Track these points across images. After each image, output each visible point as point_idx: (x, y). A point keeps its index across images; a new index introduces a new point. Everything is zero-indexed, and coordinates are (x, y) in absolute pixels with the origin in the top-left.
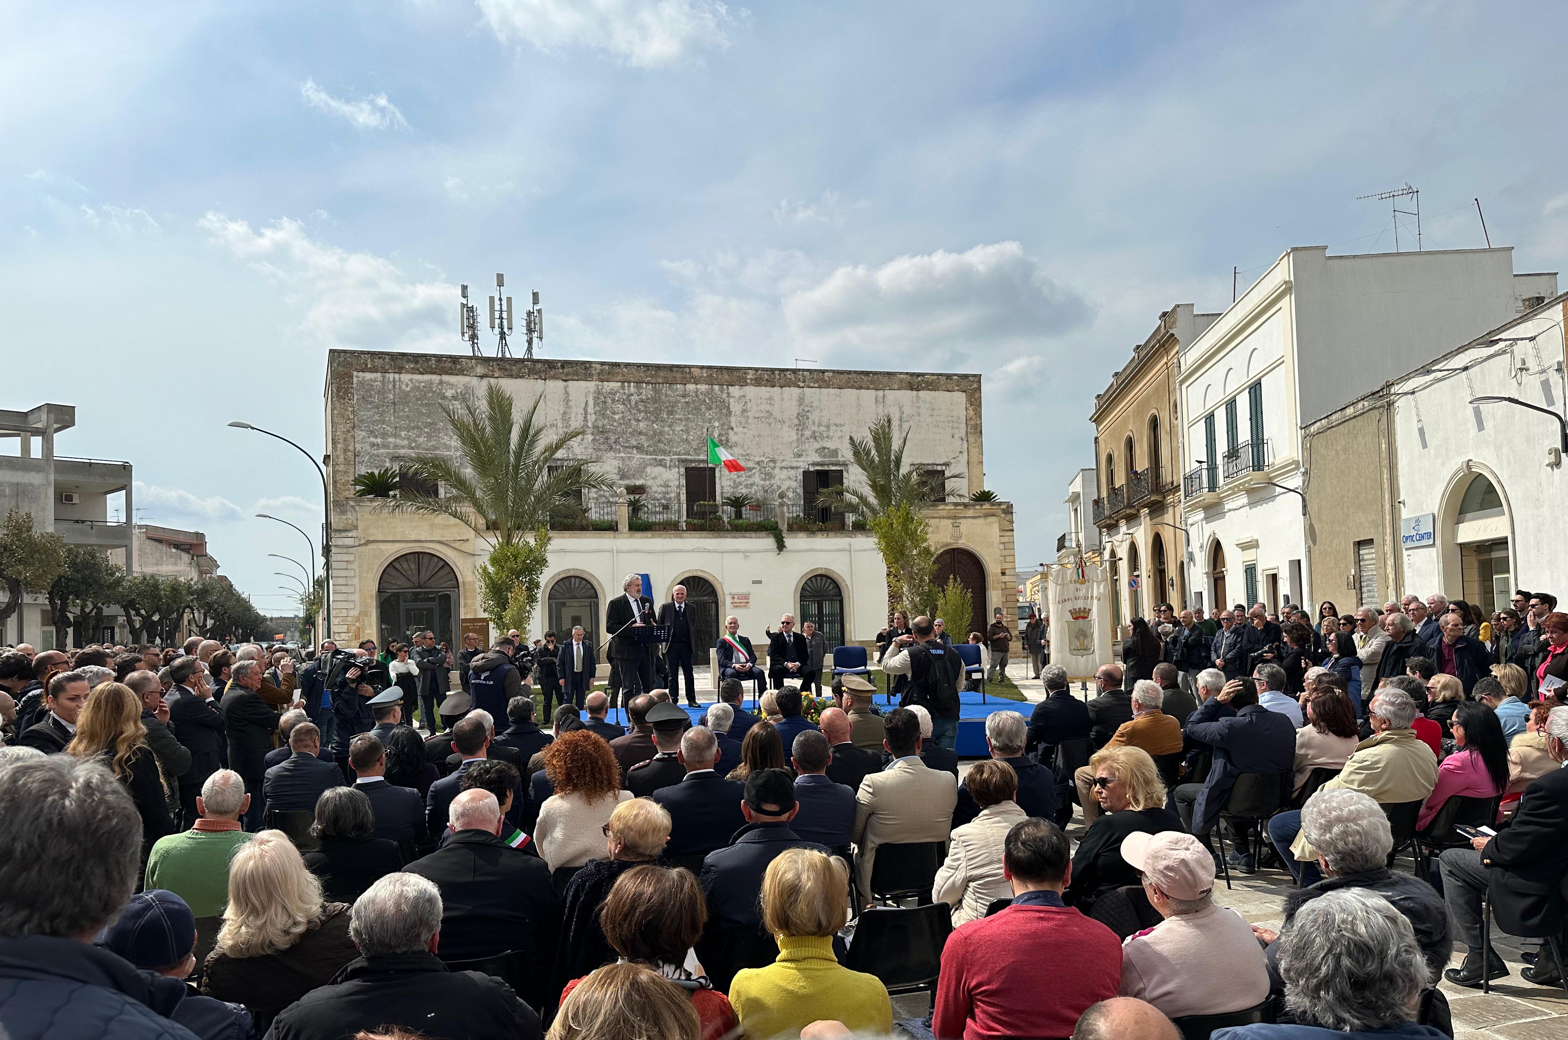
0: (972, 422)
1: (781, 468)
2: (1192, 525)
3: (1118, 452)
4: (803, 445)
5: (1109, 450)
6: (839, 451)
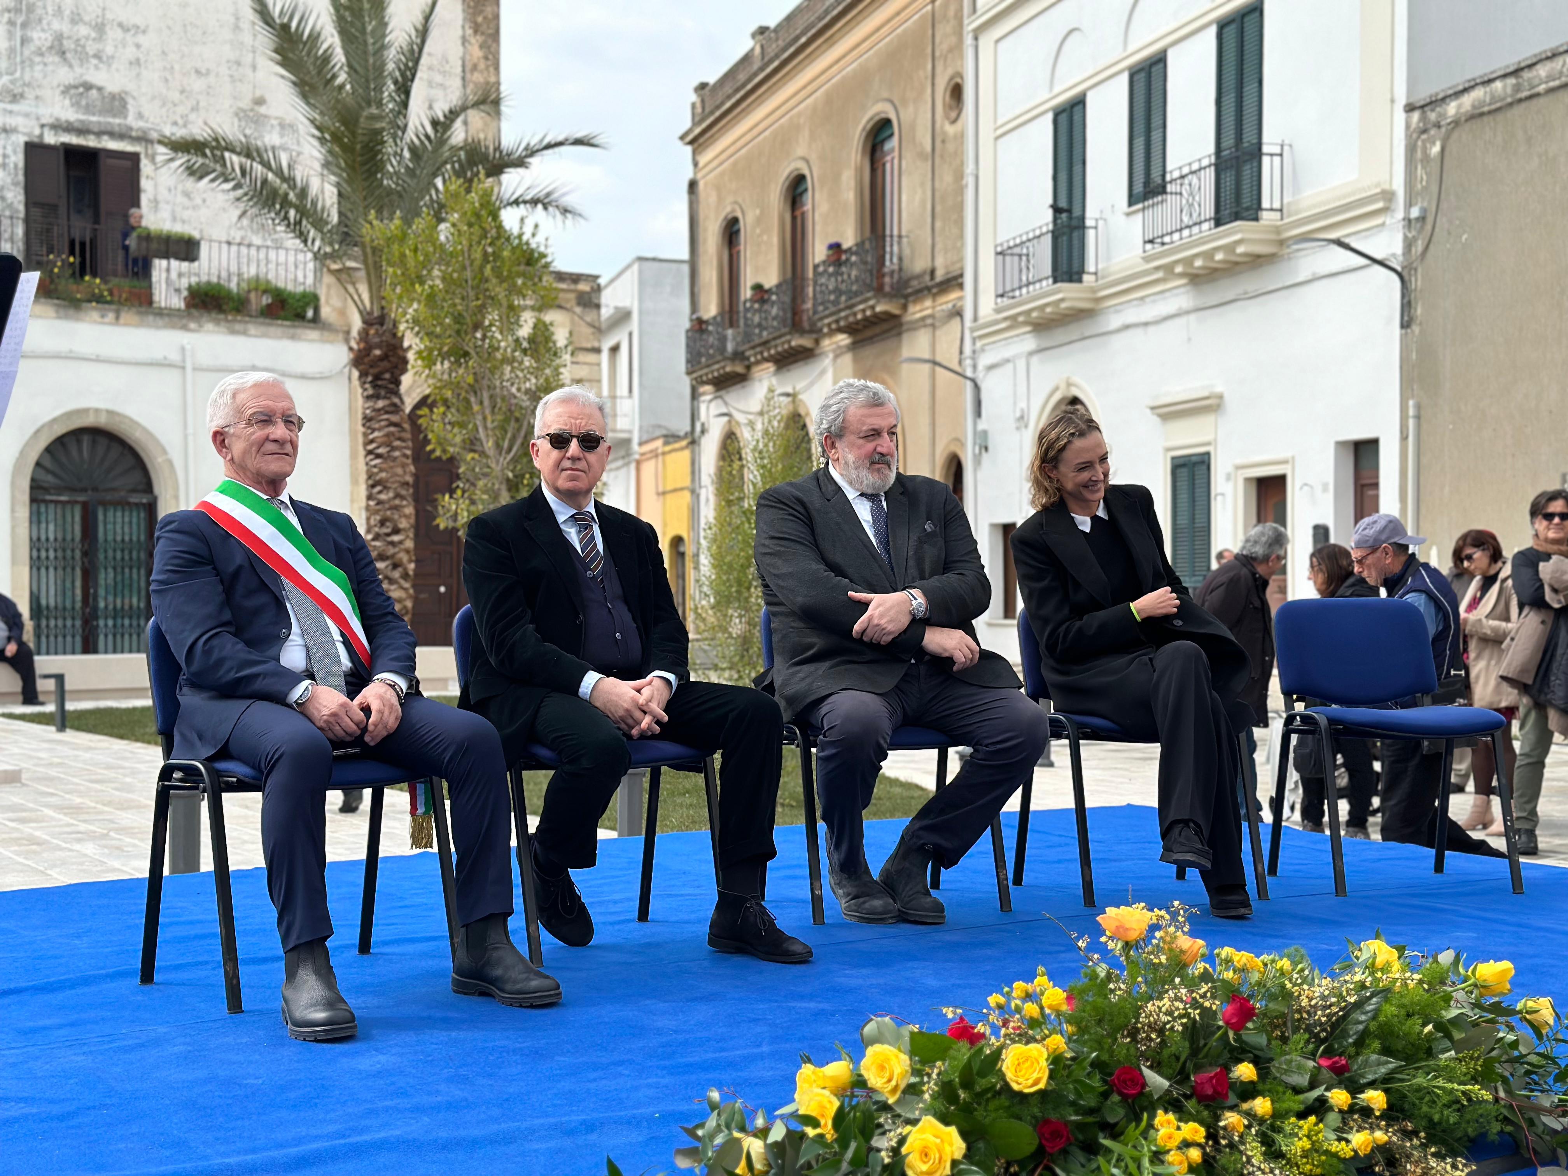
2: (991, 367)
3: (758, 212)
4: (27, 69)
5: (728, 209)
6: (130, 101)
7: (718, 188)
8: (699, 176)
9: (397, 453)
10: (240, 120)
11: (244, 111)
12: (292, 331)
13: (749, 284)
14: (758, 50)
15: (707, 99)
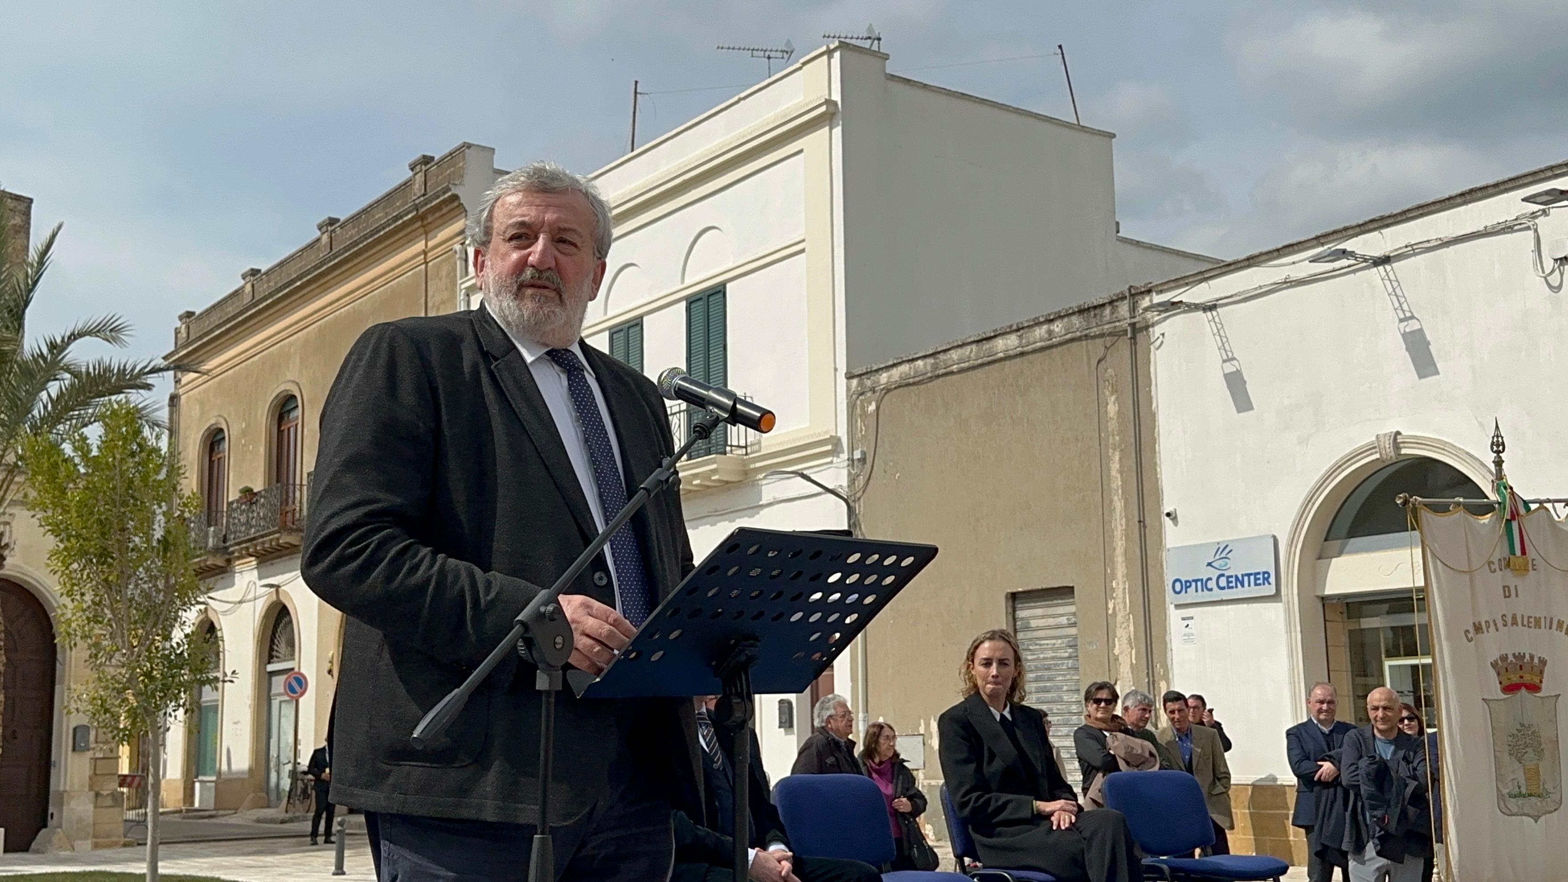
3: (244, 425)
5: (212, 421)
7: (202, 403)
8: (181, 391)
13: (236, 487)
14: (248, 288)
15: (193, 326)
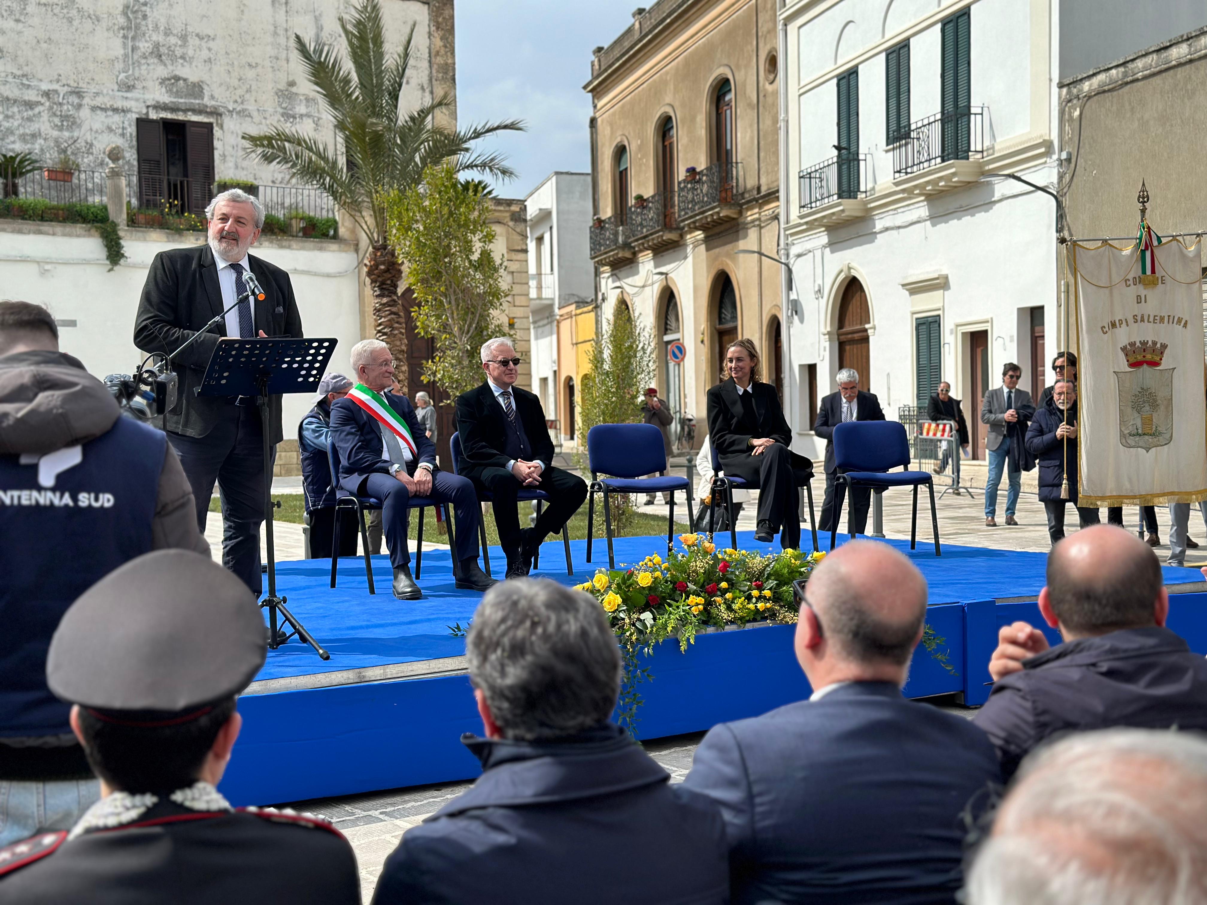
0: (439, 60)
1: (94, 109)
2: (799, 256)
3: (639, 142)
4: (137, 68)
5: (619, 139)
6: (205, 87)
7: (611, 124)
8: (597, 115)
9: (396, 332)
10: (279, 98)
11: (282, 91)
12: (320, 245)
13: (634, 195)
14: (637, 25)
15: (602, 59)
